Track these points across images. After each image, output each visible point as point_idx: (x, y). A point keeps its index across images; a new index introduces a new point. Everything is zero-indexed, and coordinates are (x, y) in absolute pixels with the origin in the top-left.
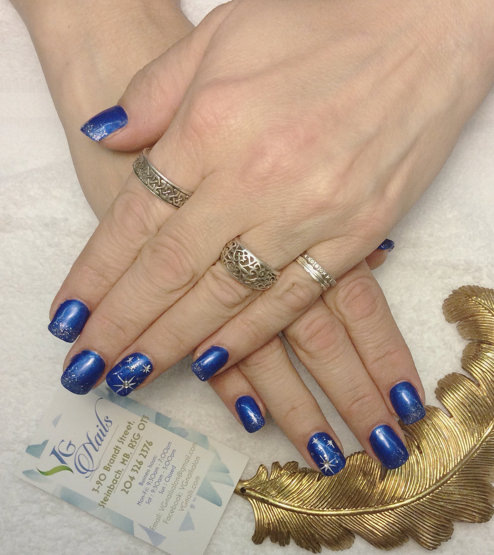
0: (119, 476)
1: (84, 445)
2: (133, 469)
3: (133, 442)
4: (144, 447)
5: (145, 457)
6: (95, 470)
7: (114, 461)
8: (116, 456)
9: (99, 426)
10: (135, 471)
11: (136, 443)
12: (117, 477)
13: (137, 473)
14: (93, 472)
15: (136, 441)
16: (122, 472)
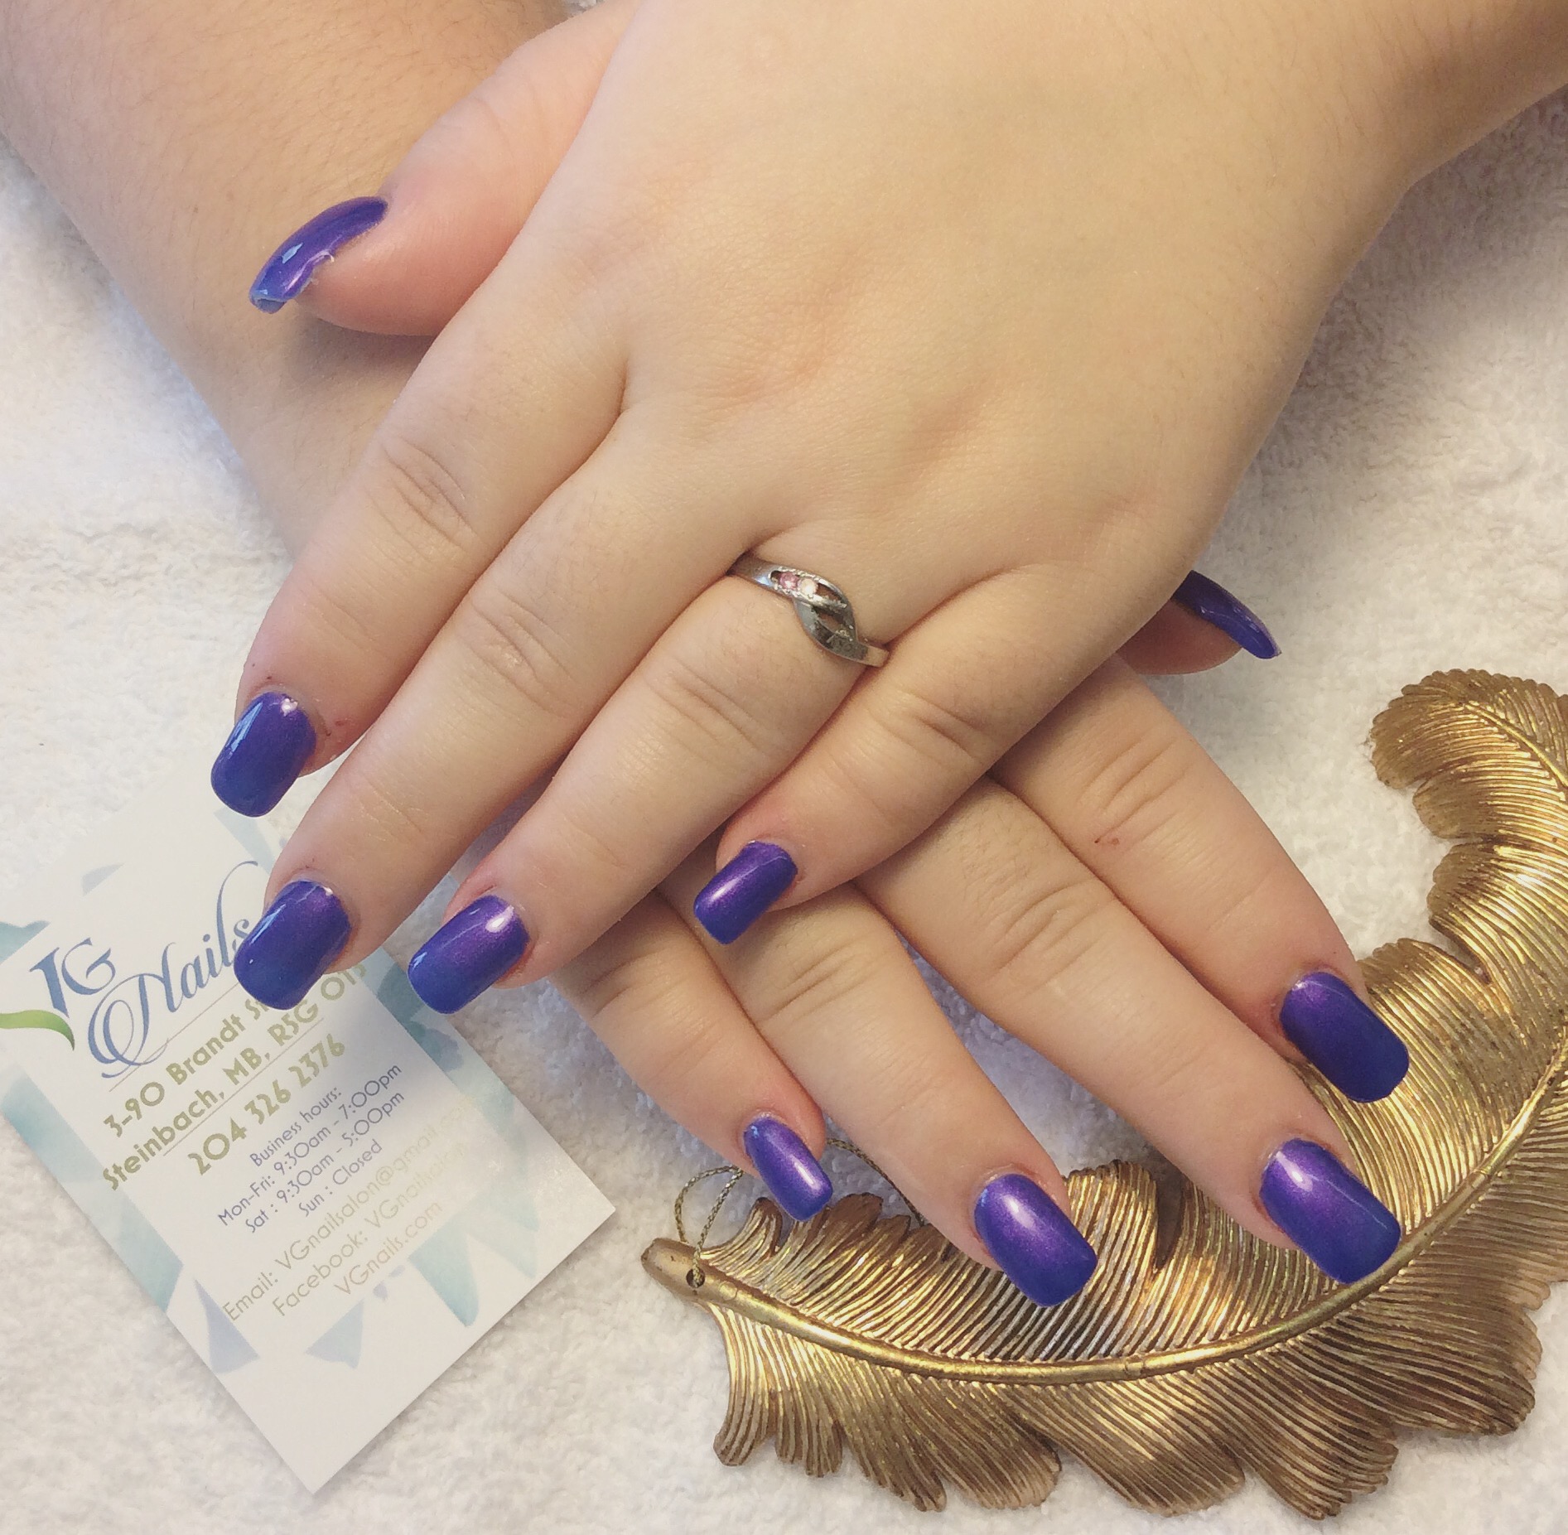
0: (202, 1112)
1: (141, 977)
2: (251, 1106)
3: (288, 1023)
4: (313, 1051)
5: (304, 1082)
6: (139, 1064)
7: (208, 1057)
8: (222, 1047)
9: (209, 941)
10: (255, 1111)
11: (295, 1032)
12: (196, 1109)
13: (261, 1122)
14: (133, 1067)
15: (300, 1024)
16: (215, 1100)
